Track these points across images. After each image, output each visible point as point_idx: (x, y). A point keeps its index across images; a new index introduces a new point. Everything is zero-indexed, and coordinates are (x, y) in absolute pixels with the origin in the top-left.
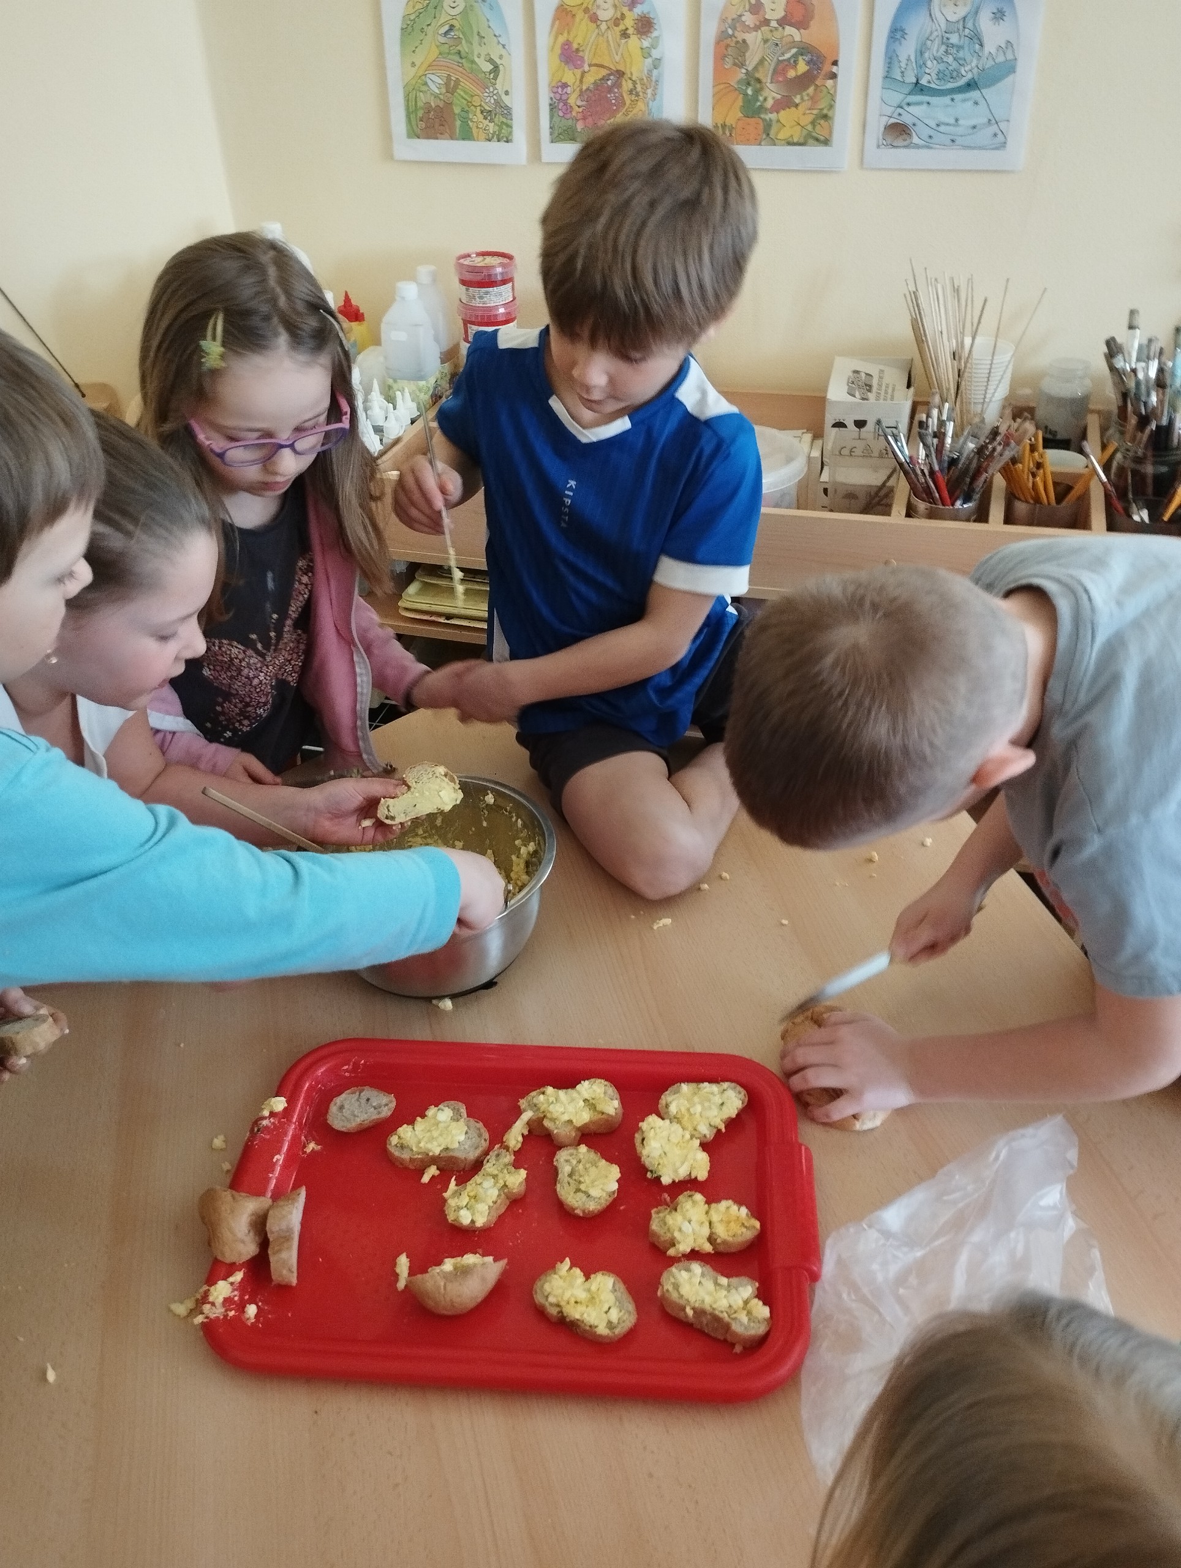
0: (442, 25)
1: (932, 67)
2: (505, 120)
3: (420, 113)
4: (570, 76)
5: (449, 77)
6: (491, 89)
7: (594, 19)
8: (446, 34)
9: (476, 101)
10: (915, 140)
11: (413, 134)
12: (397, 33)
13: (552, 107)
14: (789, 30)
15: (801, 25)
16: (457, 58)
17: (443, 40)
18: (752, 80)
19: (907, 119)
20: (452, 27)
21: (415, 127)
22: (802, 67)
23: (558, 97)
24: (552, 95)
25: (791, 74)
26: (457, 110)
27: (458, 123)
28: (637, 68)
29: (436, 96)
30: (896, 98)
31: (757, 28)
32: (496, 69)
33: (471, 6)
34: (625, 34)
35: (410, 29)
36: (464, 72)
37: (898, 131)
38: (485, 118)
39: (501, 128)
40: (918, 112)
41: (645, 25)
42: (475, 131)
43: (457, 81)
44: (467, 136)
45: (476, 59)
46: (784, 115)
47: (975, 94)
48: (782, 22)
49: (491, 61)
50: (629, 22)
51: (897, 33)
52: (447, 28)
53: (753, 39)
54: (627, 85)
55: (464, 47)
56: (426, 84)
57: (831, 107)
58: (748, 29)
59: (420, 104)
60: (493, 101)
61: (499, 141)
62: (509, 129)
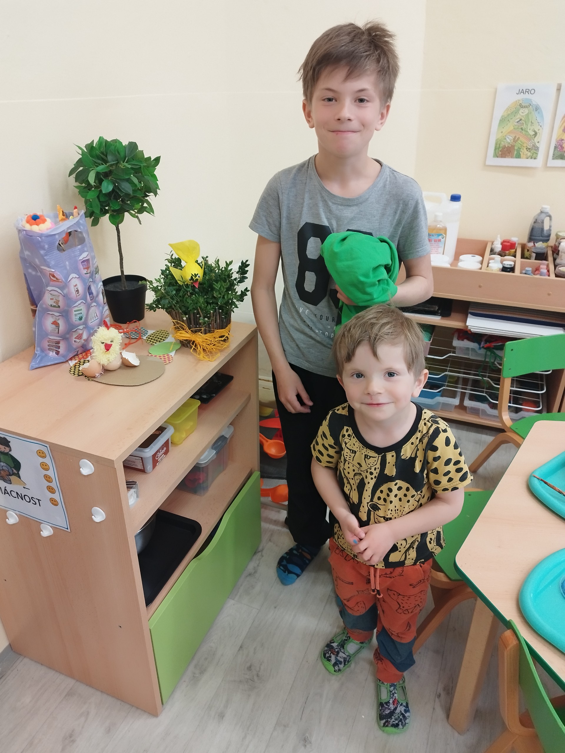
0: (517, 119)
2: (535, 151)
3: (500, 149)
5: (515, 137)
6: (532, 141)
8: (518, 122)
9: (525, 145)
11: (496, 155)
12: (498, 122)
13: (555, 147)
16: (521, 130)
17: (516, 124)
20: (521, 120)
21: (497, 153)
23: (559, 144)
24: (556, 143)
26: (516, 148)
27: (516, 152)
29: (509, 143)
32: (536, 134)
33: (531, 112)
35: (503, 121)
36: (522, 135)
38: (527, 151)
39: (533, 154)
42: (522, 155)
43: (519, 138)
44: (518, 156)
45: (528, 130)
49: (535, 131)
52: (519, 120)
55: (524, 127)
56: (505, 139)
59: (501, 146)
60: (532, 145)
61: (531, 158)
62: (536, 155)
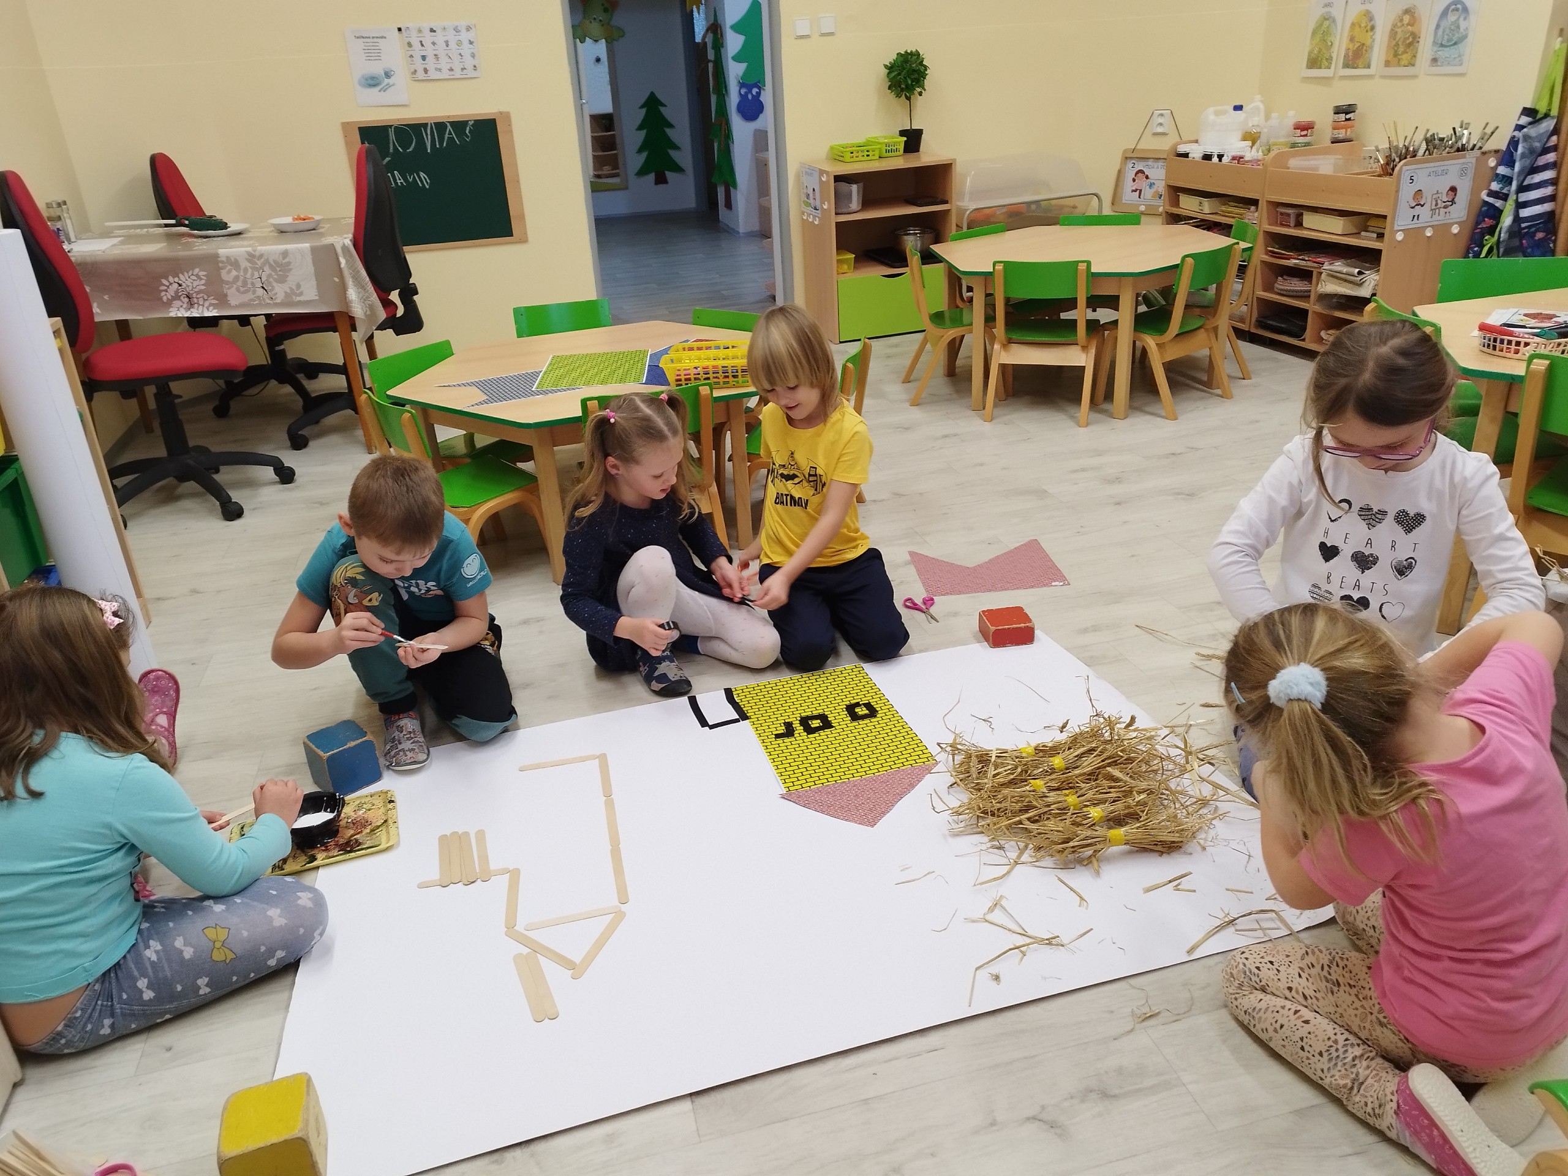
1: (1446, 37)
2: (1331, 62)
3: (1310, 61)
4: (1351, 46)
5: (1320, 48)
6: (1329, 51)
7: (1360, 26)
8: (1322, 34)
9: (1325, 56)
10: (1439, 64)
11: (1308, 67)
12: (1311, 34)
13: (1344, 57)
14: (1409, 27)
15: (1412, 25)
16: (1323, 42)
17: (1321, 36)
18: (1397, 45)
19: (1437, 56)
20: (1324, 32)
21: (1308, 65)
22: (1411, 40)
24: (1345, 53)
25: (1408, 42)
26: (1319, 59)
27: (1319, 63)
28: (1368, 42)
29: (1316, 55)
30: (1435, 49)
31: (1401, 27)
32: (1332, 45)
33: (1330, 25)
34: (1367, 31)
35: (1314, 33)
36: (1324, 46)
37: (1435, 60)
38: (1326, 61)
39: (1329, 64)
40: (1444, 53)
41: (1373, 28)
42: (1322, 66)
43: (1322, 50)
44: (1320, 67)
45: (1327, 42)
46: (1404, 56)
47: (1456, 46)
48: (1408, 24)
49: (1331, 43)
50: (1369, 27)
51: (1438, 26)
52: (1322, 32)
53: (1399, 30)
54: (1365, 48)
55: (1325, 38)
56: (1314, 51)
57: (1416, 53)
58: (1398, 28)
59: (1311, 57)
60: (1329, 55)
61: (1327, 69)
62: (1331, 65)
